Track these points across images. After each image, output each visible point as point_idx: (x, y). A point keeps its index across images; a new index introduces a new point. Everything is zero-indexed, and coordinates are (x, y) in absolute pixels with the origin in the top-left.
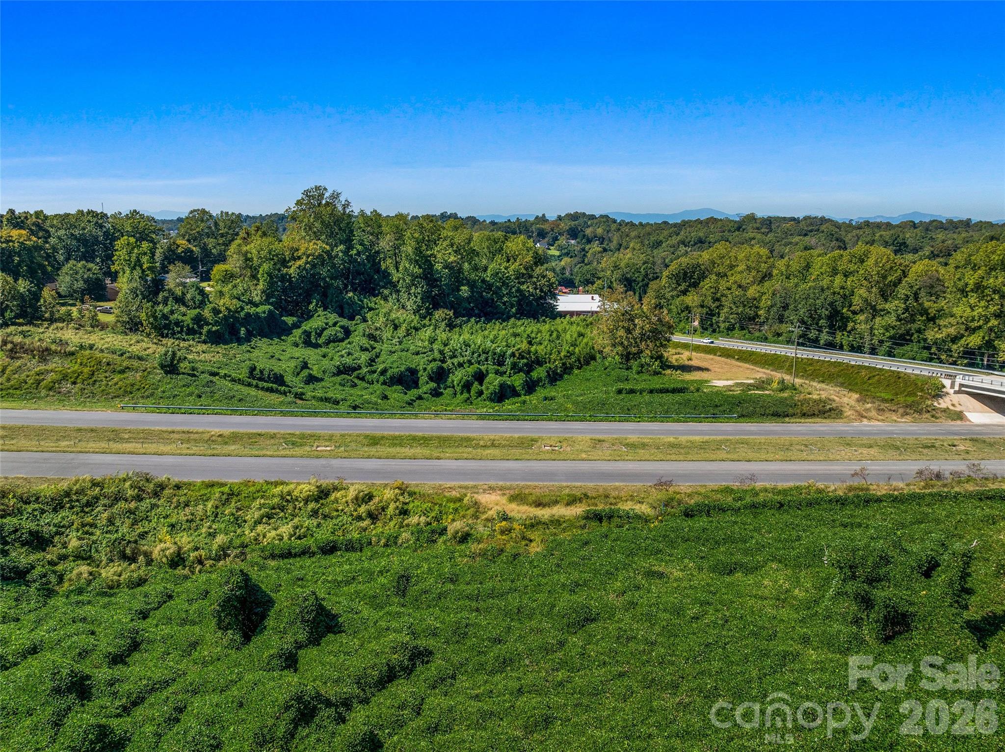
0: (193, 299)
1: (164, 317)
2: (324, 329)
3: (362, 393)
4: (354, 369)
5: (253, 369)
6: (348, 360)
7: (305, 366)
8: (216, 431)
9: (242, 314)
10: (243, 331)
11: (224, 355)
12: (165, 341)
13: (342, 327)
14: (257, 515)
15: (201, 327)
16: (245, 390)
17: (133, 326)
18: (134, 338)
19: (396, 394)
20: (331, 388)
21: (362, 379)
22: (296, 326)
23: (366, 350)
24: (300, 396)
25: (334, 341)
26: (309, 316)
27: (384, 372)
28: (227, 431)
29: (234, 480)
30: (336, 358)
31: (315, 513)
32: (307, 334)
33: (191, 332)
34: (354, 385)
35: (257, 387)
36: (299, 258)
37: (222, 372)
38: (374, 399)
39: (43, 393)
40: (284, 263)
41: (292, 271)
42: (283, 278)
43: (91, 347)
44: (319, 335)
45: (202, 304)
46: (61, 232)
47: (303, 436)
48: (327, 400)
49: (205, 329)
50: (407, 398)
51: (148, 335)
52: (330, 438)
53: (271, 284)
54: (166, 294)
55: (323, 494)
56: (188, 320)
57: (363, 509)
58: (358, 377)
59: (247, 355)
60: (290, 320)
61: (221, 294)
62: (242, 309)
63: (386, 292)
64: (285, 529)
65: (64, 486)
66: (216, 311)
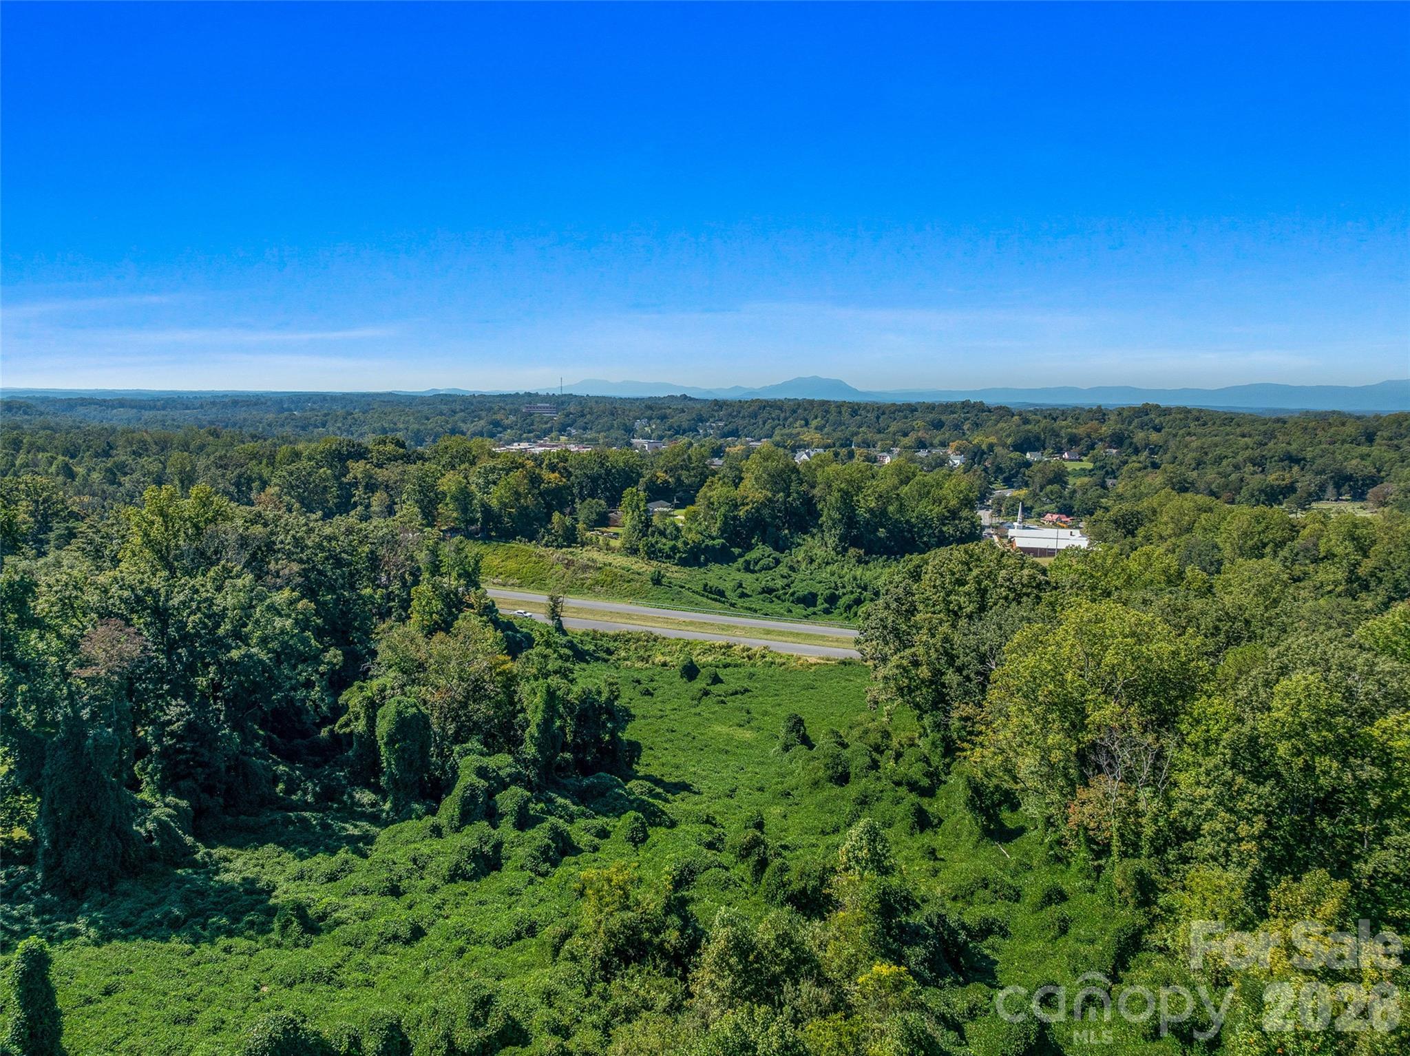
0: (671, 533)
1: (652, 545)
2: (760, 560)
3: (777, 607)
4: (775, 590)
5: (706, 585)
6: (771, 584)
7: (740, 586)
8: (682, 619)
9: (703, 546)
10: (703, 558)
11: (689, 575)
12: (652, 562)
13: (774, 558)
14: (698, 651)
15: (675, 554)
16: (700, 598)
17: (634, 551)
18: (634, 559)
19: (799, 609)
20: (755, 602)
21: (779, 598)
22: (741, 555)
23: (785, 577)
24: (733, 605)
25: (766, 569)
26: (750, 548)
27: (793, 594)
28: (687, 620)
29: (691, 639)
30: (764, 583)
31: (724, 654)
32: (747, 563)
33: (668, 557)
34: (772, 602)
35: (707, 597)
36: (747, 504)
37: (687, 586)
38: (782, 611)
39: (586, 591)
40: (736, 506)
41: (741, 513)
42: (735, 518)
43: (610, 564)
44: (756, 563)
45: (676, 538)
46: (578, 472)
47: (728, 626)
48: (750, 609)
49: (678, 555)
50: (805, 613)
51: (643, 558)
52: (744, 629)
53: (725, 523)
54: (653, 529)
55: (729, 647)
56: (667, 549)
57: (745, 654)
58: (776, 596)
59: (704, 576)
60: (736, 551)
61: (690, 529)
62: (703, 541)
63: (815, 531)
64: (710, 659)
65: (617, 632)
66: (686, 543)
